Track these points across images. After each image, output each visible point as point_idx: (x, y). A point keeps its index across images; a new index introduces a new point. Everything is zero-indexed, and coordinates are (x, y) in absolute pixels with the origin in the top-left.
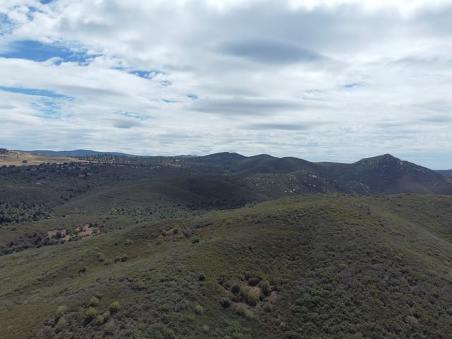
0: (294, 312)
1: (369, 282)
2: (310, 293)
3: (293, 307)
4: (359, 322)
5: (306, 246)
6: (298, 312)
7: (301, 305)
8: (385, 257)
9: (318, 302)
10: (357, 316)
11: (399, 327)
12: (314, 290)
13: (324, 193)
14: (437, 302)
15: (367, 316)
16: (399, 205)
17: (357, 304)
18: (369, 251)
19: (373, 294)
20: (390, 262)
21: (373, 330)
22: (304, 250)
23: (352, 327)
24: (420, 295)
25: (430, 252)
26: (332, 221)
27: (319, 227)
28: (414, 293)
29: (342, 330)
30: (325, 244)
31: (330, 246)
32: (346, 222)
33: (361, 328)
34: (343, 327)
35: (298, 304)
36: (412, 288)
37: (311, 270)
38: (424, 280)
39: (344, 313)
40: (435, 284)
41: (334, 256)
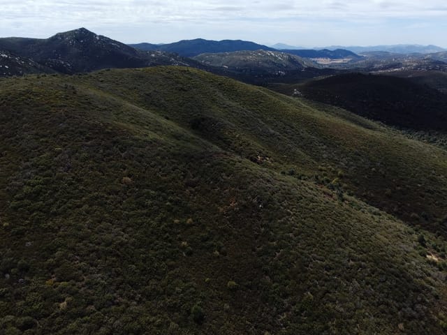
0: (15, 209)
1: (86, 159)
2: (29, 184)
3: (14, 204)
4: (83, 196)
5: (12, 139)
6: (19, 207)
7: (22, 199)
8: (97, 133)
9: (41, 191)
10: (81, 191)
11: (118, 189)
12: (32, 181)
13: (21, 75)
14: (143, 160)
15: (90, 189)
16: (102, 81)
17: (79, 181)
18: (82, 130)
19: (92, 168)
20: (102, 136)
21: (97, 198)
22: (11, 143)
23: (78, 202)
24: (130, 159)
25: (133, 121)
26: (38, 106)
27: (23, 115)
28: (125, 158)
29: (70, 208)
30: (34, 132)
31: (41, 132)
32: (53, 105)
33: (87, 200)
34: (70, 205)
35: (18, 199)
36: (123, 155)
37: (25, 162)
38: (131, 145)
39: (68, 193)
40: (140, 147)
41: (47, 142)
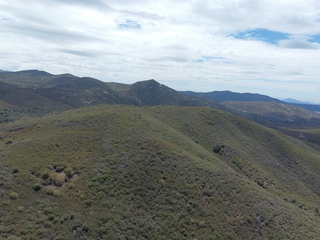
0: (90, 187)
1: (139, 161)
2: (101, 172)
3: (90, 183)
4: (132, 187)
5: (99, 142)
6: (93, 186)
7: (95, 181)
8: (149, 146)
9: (107, 178)
10: (131, 183)
11: (154, 186)
12: (103, 170)
13: (112, 104)
14: (175, 169)
15: (137, 182)
16: (158, 113)
17: (131, 176)
18: (139, 142)
19: (141, 169)
20: (151, 148)
21: (140, 190)
22: (97, 144)
23: (128, 190)
24: (166, 167)
25: (173, 141)
26: (117, 123)
27: (108, 128)
28: (164, 166)
29: (122, 193)
30: (112, 139)
31: (116, 140)
32: (126, 124)
33: (133, 190)
34: (123, 192)
35: (93, 181)
36: (163, 163)
37: (103, 157)
38: (169, 158)
39: (123, 183)
40: (175, 159)
41: (118, 147)
